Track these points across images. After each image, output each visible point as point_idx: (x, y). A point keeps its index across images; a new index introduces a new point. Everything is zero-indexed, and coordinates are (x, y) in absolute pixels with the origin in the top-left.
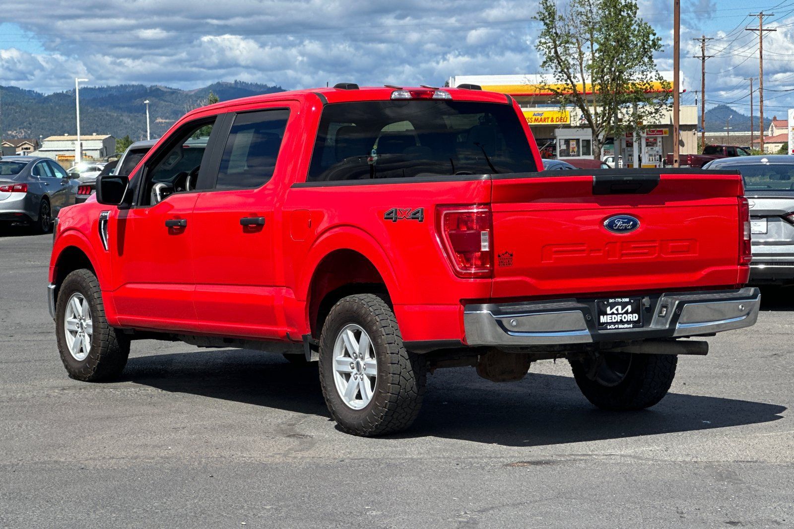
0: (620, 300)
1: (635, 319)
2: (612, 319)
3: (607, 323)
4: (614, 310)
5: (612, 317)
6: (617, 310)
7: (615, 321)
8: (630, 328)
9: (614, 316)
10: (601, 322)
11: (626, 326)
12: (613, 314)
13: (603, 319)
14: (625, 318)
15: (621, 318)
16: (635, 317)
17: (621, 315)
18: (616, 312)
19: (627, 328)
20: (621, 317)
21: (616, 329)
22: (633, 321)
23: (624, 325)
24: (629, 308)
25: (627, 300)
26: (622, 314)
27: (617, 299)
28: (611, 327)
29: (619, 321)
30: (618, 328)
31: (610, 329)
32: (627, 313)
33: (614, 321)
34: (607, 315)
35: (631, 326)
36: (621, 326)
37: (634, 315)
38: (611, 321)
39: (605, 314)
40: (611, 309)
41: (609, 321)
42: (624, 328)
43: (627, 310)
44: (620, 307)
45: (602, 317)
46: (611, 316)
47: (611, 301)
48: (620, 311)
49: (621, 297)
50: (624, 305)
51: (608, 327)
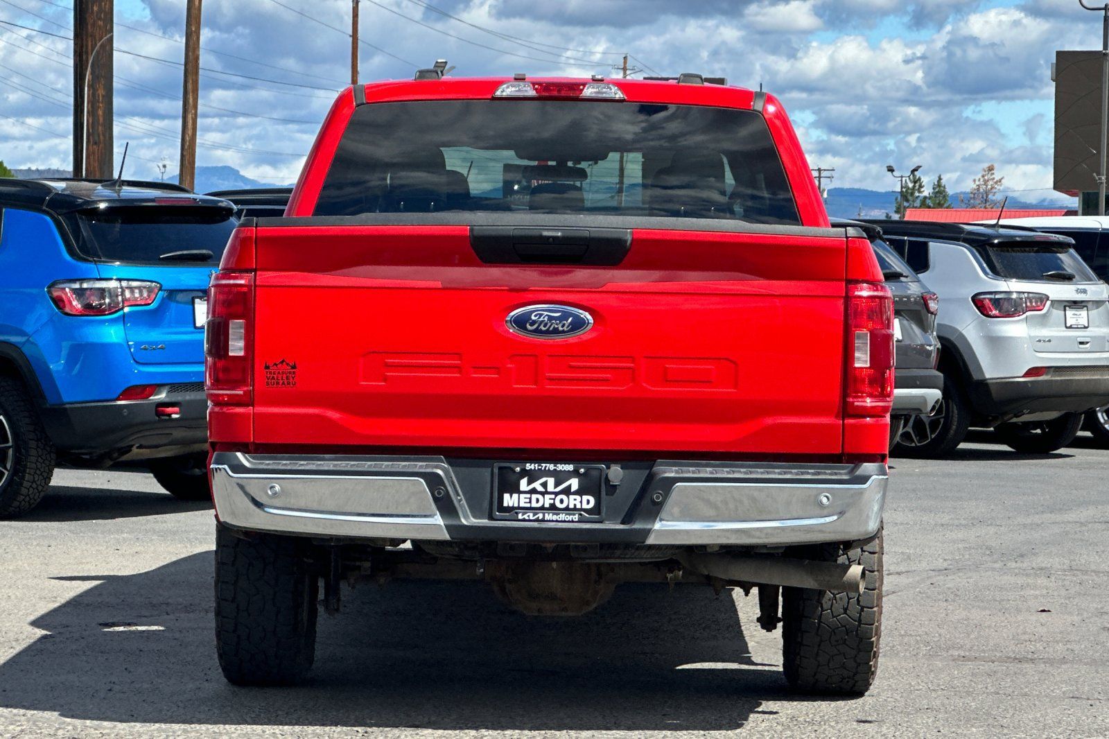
0: (551, 467)
1: (585, 506)
2: (530, 502)
3: (519, 508)
4: (537, 485)
5: (530, 499)
6: (545, 485)
7: (539, 505)
8: (573, 521)
9: (534, 497)
10: (505, 504)
11: (562, 517)
12: (534, 491)
13: (509, 500)
14: (562, 501)
15: (552, 502)
16: (588, 502)
17: (553, 496)
18: (541, 489)
19: (565, 521)
20: (554, 499)
21: (537, 520)
22: (581, 509)
23: (557, 514)
24: (574, 483)
25: (570, 467)
26: (556, 494)
27: (544, 465)
28: (526, 517)
29: (547, 505)
30: (543, 520)
31: (524, 520)
32: (567, 492)
33: (534, 505)
34: (520, 492)
35: (576, 518)
36: (548, 517)
37: (585, 498)
38: (528, 505)
39: (515, 489)
40: (529, 484)
41: (522, 505)
42: (557, 521)
43: (570, 486)
44: (551, 482)
45: (506, 496)
46: (528, 496)
47: (529, 466)
48: (551, 488)
49: (556, 461)
50: (560, 478)
51: (520, 517)
